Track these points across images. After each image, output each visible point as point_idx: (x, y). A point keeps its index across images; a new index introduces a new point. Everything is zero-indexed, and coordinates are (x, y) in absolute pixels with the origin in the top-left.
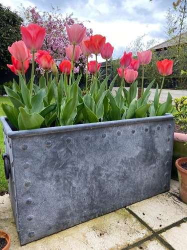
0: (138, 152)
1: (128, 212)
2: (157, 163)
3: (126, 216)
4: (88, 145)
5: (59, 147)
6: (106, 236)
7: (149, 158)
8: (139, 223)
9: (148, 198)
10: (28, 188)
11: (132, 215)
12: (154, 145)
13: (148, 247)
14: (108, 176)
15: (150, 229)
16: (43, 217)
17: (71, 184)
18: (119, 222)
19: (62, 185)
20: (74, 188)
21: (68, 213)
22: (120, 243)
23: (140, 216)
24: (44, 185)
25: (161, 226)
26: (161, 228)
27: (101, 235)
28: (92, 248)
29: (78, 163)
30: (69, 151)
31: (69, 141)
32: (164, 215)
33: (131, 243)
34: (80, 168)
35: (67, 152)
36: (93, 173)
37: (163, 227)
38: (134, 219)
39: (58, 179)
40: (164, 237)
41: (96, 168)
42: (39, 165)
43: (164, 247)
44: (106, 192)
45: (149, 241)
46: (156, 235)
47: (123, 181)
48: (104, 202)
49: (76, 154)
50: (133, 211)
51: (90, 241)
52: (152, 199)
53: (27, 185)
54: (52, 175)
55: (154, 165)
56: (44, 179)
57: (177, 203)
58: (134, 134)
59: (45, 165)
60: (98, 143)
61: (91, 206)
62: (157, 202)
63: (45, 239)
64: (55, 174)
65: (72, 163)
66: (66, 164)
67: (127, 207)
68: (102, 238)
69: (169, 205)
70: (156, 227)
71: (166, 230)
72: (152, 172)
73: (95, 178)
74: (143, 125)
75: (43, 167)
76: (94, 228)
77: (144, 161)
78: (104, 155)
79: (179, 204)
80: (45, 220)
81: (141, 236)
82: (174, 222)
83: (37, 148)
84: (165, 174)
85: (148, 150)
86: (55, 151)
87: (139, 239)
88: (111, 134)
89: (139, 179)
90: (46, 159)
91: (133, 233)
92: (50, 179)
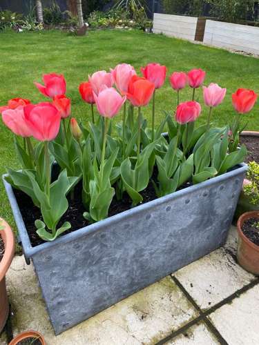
0: (192, 220)
1: (173, 282)
2: (214, 224)
3: (171, 289)
4: (128, 232)
5: (92, 245)
6: (148, 320)
7: (204, 222)
8: (185, 300)
9: (198, 259)
10: (58, 292)
11: (178, 288)
12: (214, 207)
13: (194, 334)
14: (151, 254)
15: (197, 308)
16: (78, 309)
17: (107, 274)
18: (162, 298)
19: (97, 278)
20: (111, 276)
21: (105, 298)
22: (163, 330)
23: (188, 288)
24: (76, 284)
25: (210, 303)
26: (210, 306)
27: (142, 318)
28: (134, 337)
29: (116, 253)
30: (103, 246)
31: (103, 236)
32: (215, 286)
33: (176, 328)
34: (118, 257)
35: (101, 248)
36: (134, 256)
37: (212, 305)
38: (180, 294)
39: (91, 274)
40: (213, 319)
41: (137, 252)
42: (69, 268)
43: (212, 334)
44: (149, 268)
45: (195, 325)
46: (203, 317)
47: (170, 253)
48: (146, 278)
49: (113, 246)
50: (180, 280)
51: (131, 327)
52: (203, 260)
53: (56, 290)
54: (85, 273)
55: (210, 227)
56: (75, 279)
57: (232, 266)
58: (188, 204)
59: (76, 267)
60: (140, 227)
61: (132, 285)
62: (209, 264)
63: (82, 324)
64: (88, 271)
65: (108, 255)
66: (100, 259)
67: (173, 275)
68: (144, 323)
69: (222, 269)
70: (204, 306)
71: (215, 309)
72: (206, 234)
73: (137, 261)
74: (200, 191)
75: (74, 269)
76: (135, 308)
77: (198, 227)
78: (149, 236)
79: (234, 267)
80: (80, 310)
81: (187, 318)
82: (225, 297)
83: (64, 254)
84: (223, 231)
85: (204, 215)
86: (86, 250)
87: (185, 323)
88: (158, 213)
89: (189, 246)
90: (76, 262)
91: (178, 314)
92: (83, 277)
